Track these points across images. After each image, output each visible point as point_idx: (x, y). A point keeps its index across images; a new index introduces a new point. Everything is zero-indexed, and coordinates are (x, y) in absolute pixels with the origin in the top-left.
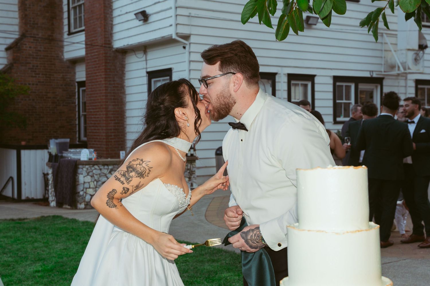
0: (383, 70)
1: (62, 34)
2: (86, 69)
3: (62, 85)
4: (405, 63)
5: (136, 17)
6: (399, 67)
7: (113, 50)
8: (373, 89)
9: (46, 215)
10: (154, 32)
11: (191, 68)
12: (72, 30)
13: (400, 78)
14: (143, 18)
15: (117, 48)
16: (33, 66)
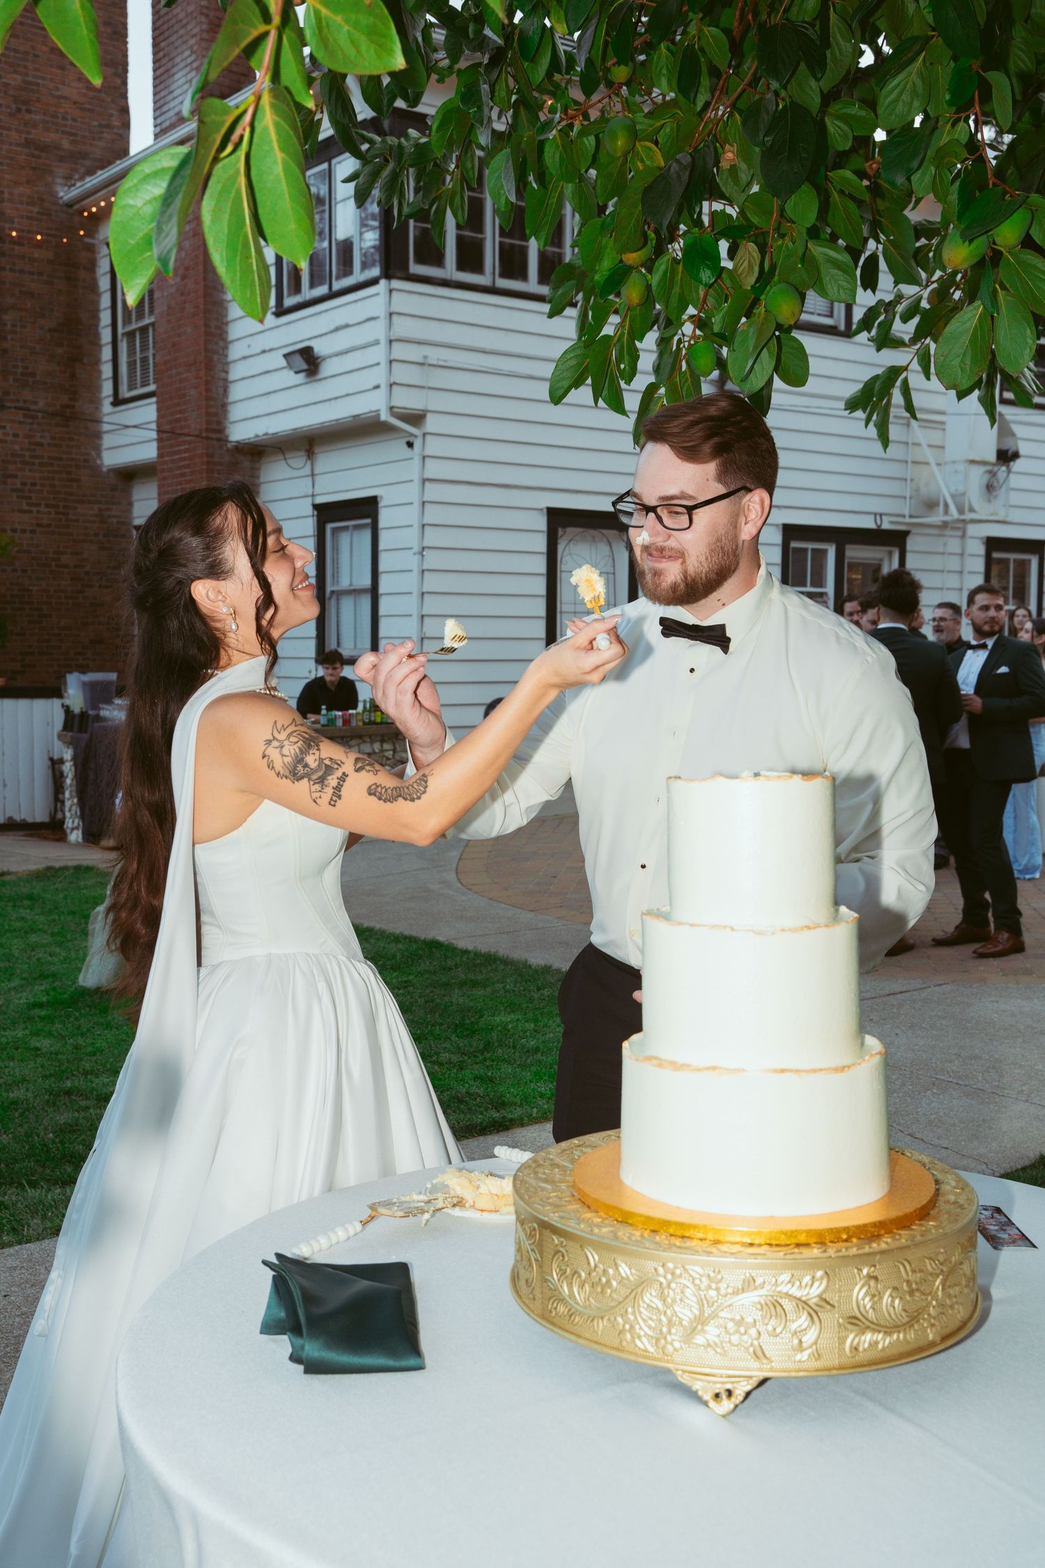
0: (907, 513)
1: (96, 402)
2: (159, 495)
3: (96, 535)
4: (964, 494)
5: (288, 362)
6: (946, 506)
7: (229, 445)
8: (881, 560)
9: (57, 865)
10: (333, 402)
11: (425, 499)
12: (125, 393)
13: (948, 532)
14: (305, 366)
15: (237, 442)
16: (24, 484)
